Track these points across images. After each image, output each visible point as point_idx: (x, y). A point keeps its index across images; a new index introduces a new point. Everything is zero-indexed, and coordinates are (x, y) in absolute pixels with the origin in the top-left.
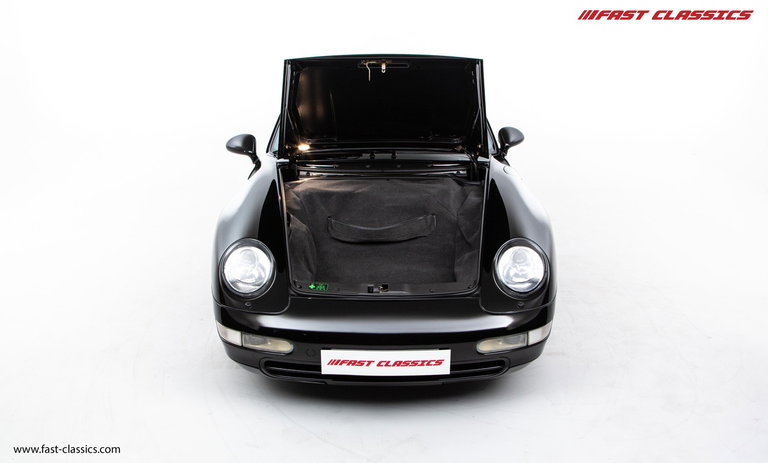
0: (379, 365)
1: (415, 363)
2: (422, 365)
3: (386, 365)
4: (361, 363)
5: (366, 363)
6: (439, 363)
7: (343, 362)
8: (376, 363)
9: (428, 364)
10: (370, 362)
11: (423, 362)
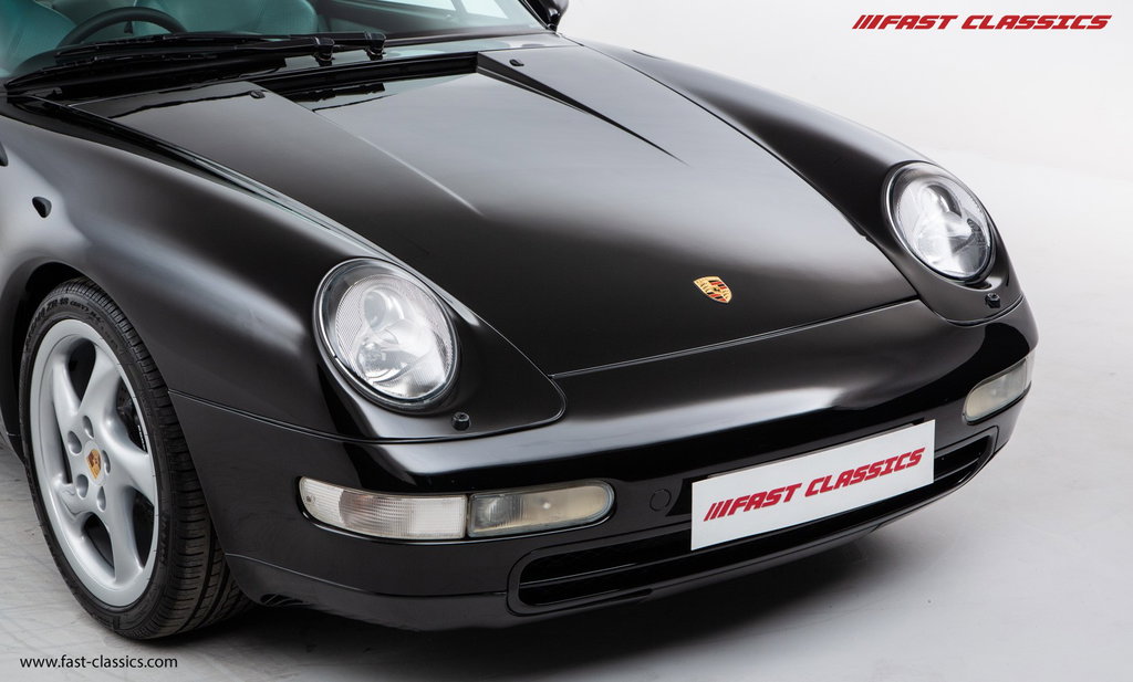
0: (810, 492)
1: (875, 470)
2: (888, 471)
3: (824, 489)
4: (773, 497)
5: (784, 494)
7: (738, 504)
8: (805, 488)
10: (792, 489)
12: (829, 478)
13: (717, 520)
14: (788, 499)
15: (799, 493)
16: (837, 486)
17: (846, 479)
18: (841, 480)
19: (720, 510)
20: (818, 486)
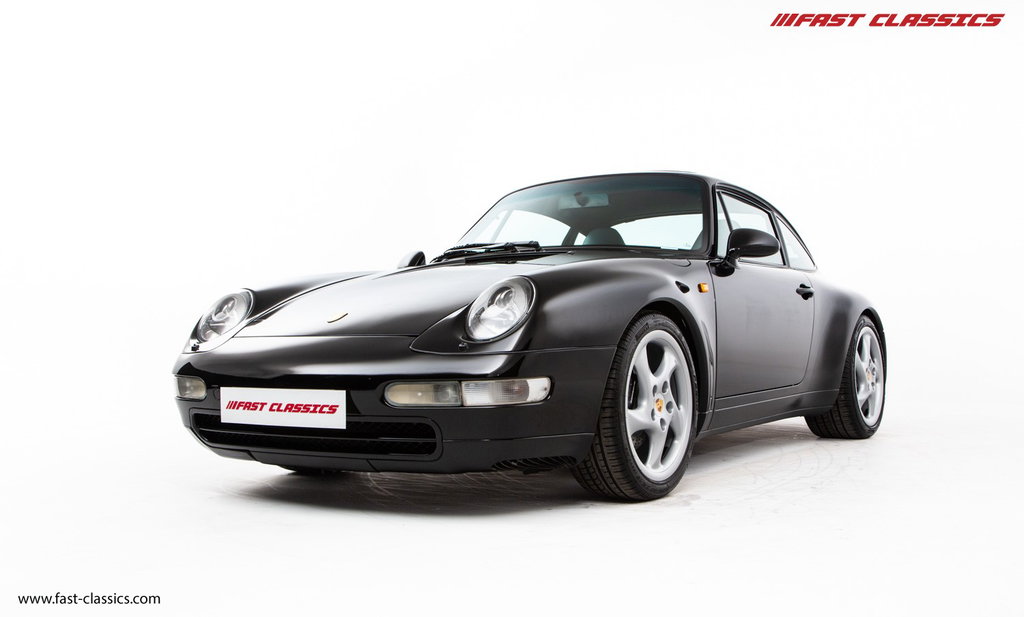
0: (271, 410)
1: (306, 408)
2: (314, 411)
3: (278, 410)
5: (259, 406)
6: (333, 409)
9: (321, 412)
10: (263, 404)
11: (316, 406)
12: (281, 405)
13: (231, 410)
14: (261, 409)
15: (266, 408)
16: (285, 411)
17: (290, 408)
18: (287, 408)
19: (233, 405)
20: (275, 407)
